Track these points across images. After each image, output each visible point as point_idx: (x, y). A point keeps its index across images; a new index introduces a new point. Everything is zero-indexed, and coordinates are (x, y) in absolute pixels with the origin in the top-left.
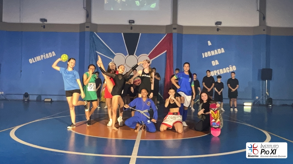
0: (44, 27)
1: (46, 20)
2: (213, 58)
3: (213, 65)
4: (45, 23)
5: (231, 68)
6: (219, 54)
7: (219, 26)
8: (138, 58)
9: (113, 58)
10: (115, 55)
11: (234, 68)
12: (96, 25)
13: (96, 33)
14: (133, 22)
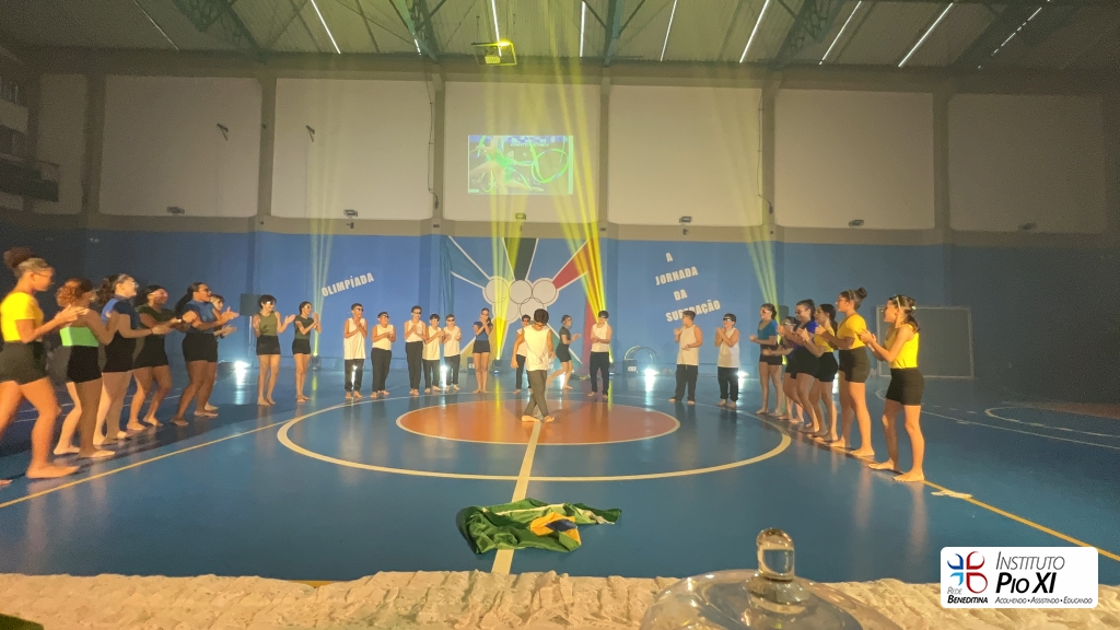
0: (352, 226)
1: (355, 213)
2: (676, 285)
3: (677, 298)
4: (354, 217)
5: (710, 304)
6: (687, 278)
7: (687, 224)
8: (532, 285)
9: (485, 286)
10: (488, 281)
11: (717, 305)
12: (453, 222)
13: (454, 238)
14: (525, 217)
